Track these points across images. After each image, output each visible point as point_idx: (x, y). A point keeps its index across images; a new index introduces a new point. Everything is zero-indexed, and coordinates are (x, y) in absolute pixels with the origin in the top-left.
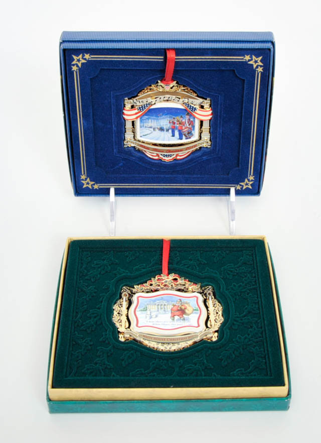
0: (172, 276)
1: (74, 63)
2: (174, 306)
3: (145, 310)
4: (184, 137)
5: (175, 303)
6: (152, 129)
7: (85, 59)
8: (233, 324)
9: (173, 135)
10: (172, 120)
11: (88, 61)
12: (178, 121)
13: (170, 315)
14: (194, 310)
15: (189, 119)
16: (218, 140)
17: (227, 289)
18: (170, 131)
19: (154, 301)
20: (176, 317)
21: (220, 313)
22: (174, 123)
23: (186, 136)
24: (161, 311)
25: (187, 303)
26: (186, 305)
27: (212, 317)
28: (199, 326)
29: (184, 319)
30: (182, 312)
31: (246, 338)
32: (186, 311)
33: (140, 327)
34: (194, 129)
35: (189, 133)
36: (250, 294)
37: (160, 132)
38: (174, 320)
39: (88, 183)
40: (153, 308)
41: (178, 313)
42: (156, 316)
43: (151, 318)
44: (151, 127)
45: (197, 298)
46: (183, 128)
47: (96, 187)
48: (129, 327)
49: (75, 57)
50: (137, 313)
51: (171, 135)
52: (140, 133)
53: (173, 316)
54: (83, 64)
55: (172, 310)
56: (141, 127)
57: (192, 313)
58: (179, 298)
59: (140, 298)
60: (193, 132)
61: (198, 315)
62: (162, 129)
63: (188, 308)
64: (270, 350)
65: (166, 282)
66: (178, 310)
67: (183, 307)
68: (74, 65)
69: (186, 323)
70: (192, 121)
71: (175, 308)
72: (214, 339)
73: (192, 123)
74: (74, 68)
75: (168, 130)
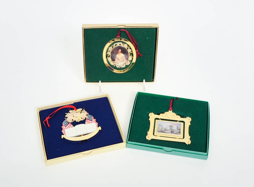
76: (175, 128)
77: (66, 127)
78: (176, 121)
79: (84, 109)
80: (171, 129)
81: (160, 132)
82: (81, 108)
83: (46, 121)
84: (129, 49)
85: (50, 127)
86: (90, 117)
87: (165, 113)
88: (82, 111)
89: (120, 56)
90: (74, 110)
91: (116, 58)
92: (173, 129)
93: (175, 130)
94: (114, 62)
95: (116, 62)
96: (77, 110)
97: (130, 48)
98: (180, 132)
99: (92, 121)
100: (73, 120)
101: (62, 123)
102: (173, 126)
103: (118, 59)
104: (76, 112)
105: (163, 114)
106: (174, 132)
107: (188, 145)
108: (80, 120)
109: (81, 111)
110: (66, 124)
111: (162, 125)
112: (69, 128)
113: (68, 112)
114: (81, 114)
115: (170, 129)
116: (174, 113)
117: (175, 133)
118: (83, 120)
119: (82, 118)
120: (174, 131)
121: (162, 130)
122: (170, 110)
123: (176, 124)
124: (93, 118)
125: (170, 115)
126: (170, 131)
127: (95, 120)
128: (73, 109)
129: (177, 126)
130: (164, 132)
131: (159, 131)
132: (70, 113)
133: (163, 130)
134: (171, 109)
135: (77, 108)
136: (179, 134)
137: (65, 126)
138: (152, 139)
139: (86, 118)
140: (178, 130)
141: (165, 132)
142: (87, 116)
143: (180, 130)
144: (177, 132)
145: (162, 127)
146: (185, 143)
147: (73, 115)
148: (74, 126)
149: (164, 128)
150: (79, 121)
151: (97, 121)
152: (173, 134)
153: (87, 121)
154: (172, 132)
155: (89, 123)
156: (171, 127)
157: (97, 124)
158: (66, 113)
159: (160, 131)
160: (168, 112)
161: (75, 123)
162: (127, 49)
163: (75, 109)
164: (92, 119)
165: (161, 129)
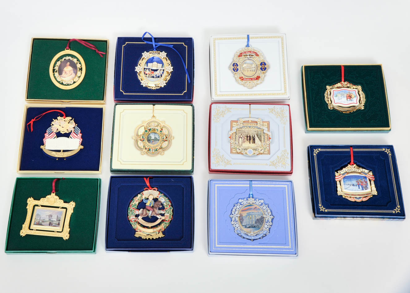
0: (346, 83)
1: (314, 152)
2: (347, 94)
3: (337, 96)
4: (364, 189)
5: (347, 93)
6: (349, 185)
7: (319, 151)
8: (370, 103)
9: (359, 188)
10: (357, 181)
11: (320, 151)
12: (360, 181)
13: (346, 98)
14: (355, 96)
15: (365, 180)
16: (379, 188)
17: (367, 88)
18: (357, 186)
19: (340, 92)
20: (348, 99)
21: (364, 97)
22: (358, 182)
23: (365, 189)
24: (343, 97)
25: (352, 93)
26: (352, 94)
27: (362, 99)
28: (357, 103)
29: (351, 100)
30: (350, 97)
31: (375, 108)
32: (352, 97)
33: (336, 103)
34: (368, 185)
35: (366, 187)
36: (376, 90)
37: (353, 186)
38: (347, 100)
39: (322, 209)
40: (339, 95)
41: (349, 98)
42: (341, 99)
43: (339, 99)
44: (348, 184)
45: (356, 91)
46: (363, 184)
47: (326, 211)
48: (331, 103)
49: (315, 150)
50: (334, 97)
51: (358, 188)
52: (344, 187)
53: (347, 99)
54: (318, 153)
55: (346, 96)
56: (344, 184)
57: (354, 97)
58: (349, 91)
59: (334, 91)
60: (368, 186)
61: (356, 98)
62: (353, 185)
63: (352, 95)
64: (384, 114)
65: (344, 85)
66: (349, 96)
67: (351, 95)
68: (314, 153)
69: (352, 102)
70: (366, 181)
71: (348, 96)
72: (363, 108)
73: (366, 182)
74: (315, 154)
75: (356, 186)
76: (54, 219)
77: (49, 135)
78: (58, 207)
79: (73, 119)
80: (50, 220)
81: (36, 225)
82: (71, 117)
83: (30, 124)
84: (78, 64)
85: (33, 131)
86: (77, 130)
87: (46, 197)
88: (71, 121)
89: (68, 69)
90: (63, 118)
91: (63, 71)
92: (52, 219)
93: (55, 221)
94: (61, 76)
95: (63, 76)
96: (66, 118)
97: (80, 63)
98: (59, 224)
99: (77, 135)
100: (57, 129)
101: (47, 129)
102: (53, 216)
103: (66, 72)
104: (64, 121)
105: (44, 198)
106: (52, 224)
107: (65, 240)
108: (65, 132)
109: (69, 120)
110: (50, 132)
111: (40, 215)
112: (51, 138)
113: (56, 118)
114: (69, 124)
115: (48, 219)
116: (57, 196)
117: (54, 225)
118: (68, 132)
119: (67, 130)
120: (53, 222)
121: (39, 222)
122: (54, 193)
123: (57, 212)
124: (80, 132)
125: (52, 199)
126: (48, 223)
127: (81, 135)
128: (62, 116)
129: (57, 216)
130: (41, 225)
131: (35, 223)
132: (57, 119)
133: (41, 221)
134: (54, 191)
135: (66, 116)
136: (58, 227)
137: (48, 133)
138: (27, 235)
139: (71, 131)
140: (58, 221)
141: (43, 224)
142: (73, 129)
143: (60, 220)
144: (56, 224)
145: (40, 218)
146: (62, 238)
147: (60, 124)
148: (57, 137)
149: (42, 219)
150: (63, 133)
151: (82, 137)
152: (51, 226)
153: (73, 134)
154: (50, 224)
155: (74, 138)
156: (50, 217)
157: (82, 140)
158: (53, 120)
159: (37, 223)
160: (51, 195)
161: (59, 135)
162: (76, 64)
163: (65, 116)
164: (78, 133)
165: (38, 220)
